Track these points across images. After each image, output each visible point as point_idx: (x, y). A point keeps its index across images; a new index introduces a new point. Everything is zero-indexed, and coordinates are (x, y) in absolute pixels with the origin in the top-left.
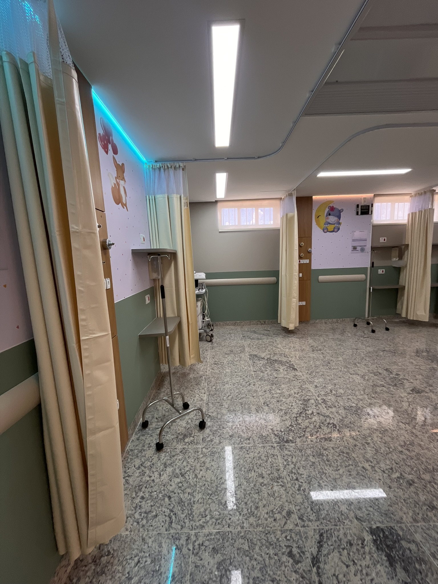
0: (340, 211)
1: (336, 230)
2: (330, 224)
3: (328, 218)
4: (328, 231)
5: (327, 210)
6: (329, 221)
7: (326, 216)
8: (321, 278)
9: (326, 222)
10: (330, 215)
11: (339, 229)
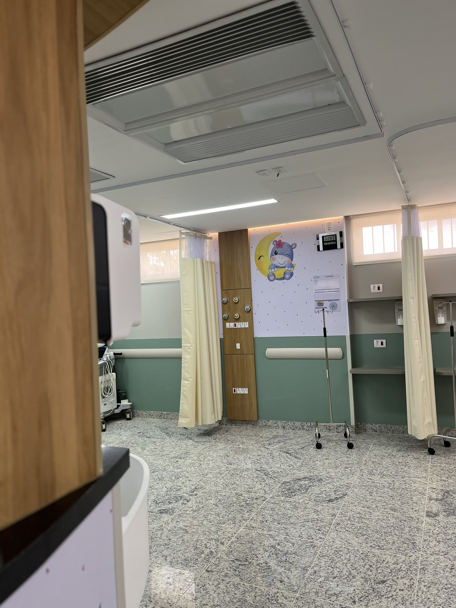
0: (292, 248)
1: (287, 276)
2: (277, 267)
3: (273, 259)
4: (275, 279)
5: (272, 246)
6: (276, 263)
7: (272, 255)
8: (271, 351)
9: (272, 264)
10: (276, 254)
11: (292, 275)
